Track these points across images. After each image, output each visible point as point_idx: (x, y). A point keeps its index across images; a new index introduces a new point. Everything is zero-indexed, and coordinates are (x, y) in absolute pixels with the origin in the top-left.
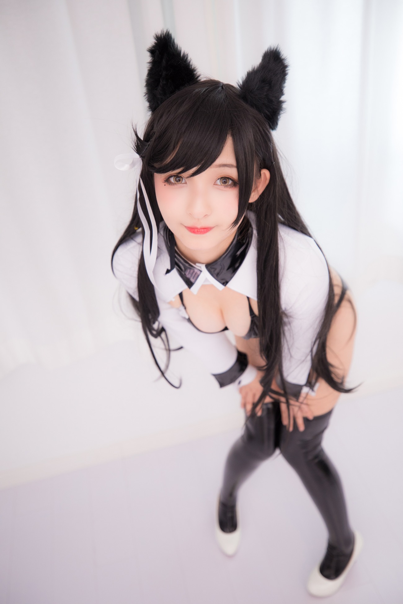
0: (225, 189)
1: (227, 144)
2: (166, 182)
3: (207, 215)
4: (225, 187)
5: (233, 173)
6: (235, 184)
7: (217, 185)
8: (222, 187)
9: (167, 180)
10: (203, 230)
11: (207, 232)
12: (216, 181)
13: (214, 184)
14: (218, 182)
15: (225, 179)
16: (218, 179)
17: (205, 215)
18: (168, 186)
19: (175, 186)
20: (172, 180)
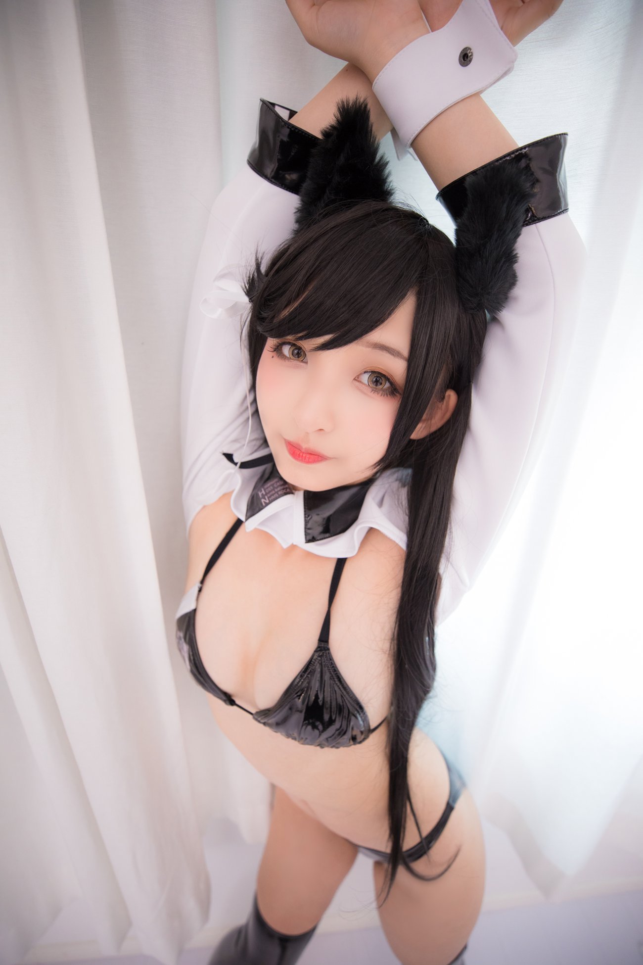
0: (372, 394)
1: (404, 306)
2: (275, 352)
3: (322, 430)
4: (373, 390)
5: (397, 368)
6: (393, 390)
7: (360, 382)
8: (368, 390)
9: (278, 349)
10: (308, 456)
11: (314, 462)
12: (361, 374)
13: (354, 379)
14: (365, 378)
15: (379, 378)
16: (365, 372)
17: (321, 430)
18: (276, 360)
19: (287, 363)
20: (286, 350)
